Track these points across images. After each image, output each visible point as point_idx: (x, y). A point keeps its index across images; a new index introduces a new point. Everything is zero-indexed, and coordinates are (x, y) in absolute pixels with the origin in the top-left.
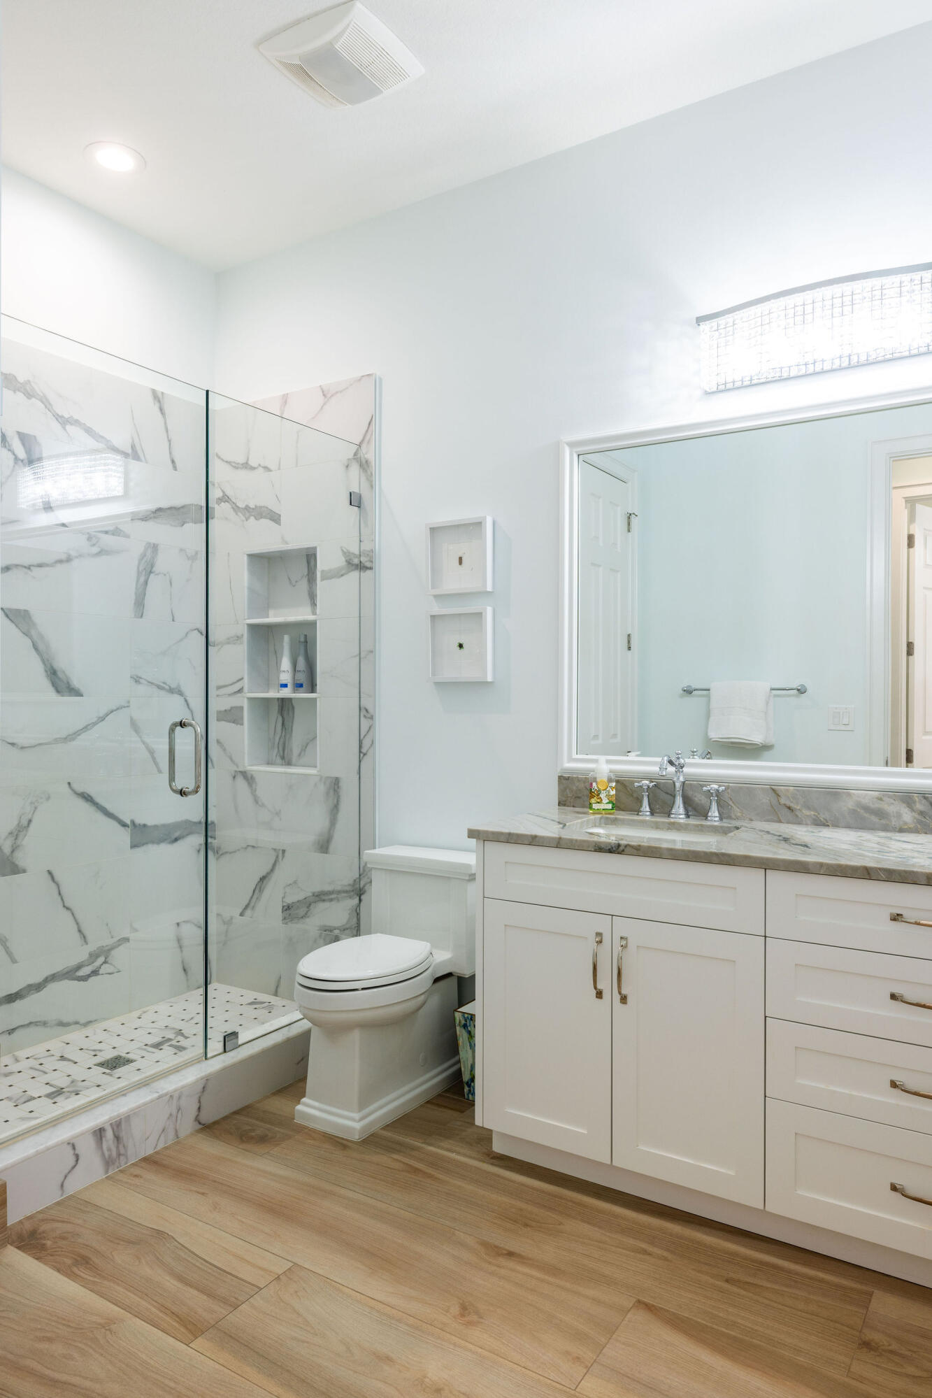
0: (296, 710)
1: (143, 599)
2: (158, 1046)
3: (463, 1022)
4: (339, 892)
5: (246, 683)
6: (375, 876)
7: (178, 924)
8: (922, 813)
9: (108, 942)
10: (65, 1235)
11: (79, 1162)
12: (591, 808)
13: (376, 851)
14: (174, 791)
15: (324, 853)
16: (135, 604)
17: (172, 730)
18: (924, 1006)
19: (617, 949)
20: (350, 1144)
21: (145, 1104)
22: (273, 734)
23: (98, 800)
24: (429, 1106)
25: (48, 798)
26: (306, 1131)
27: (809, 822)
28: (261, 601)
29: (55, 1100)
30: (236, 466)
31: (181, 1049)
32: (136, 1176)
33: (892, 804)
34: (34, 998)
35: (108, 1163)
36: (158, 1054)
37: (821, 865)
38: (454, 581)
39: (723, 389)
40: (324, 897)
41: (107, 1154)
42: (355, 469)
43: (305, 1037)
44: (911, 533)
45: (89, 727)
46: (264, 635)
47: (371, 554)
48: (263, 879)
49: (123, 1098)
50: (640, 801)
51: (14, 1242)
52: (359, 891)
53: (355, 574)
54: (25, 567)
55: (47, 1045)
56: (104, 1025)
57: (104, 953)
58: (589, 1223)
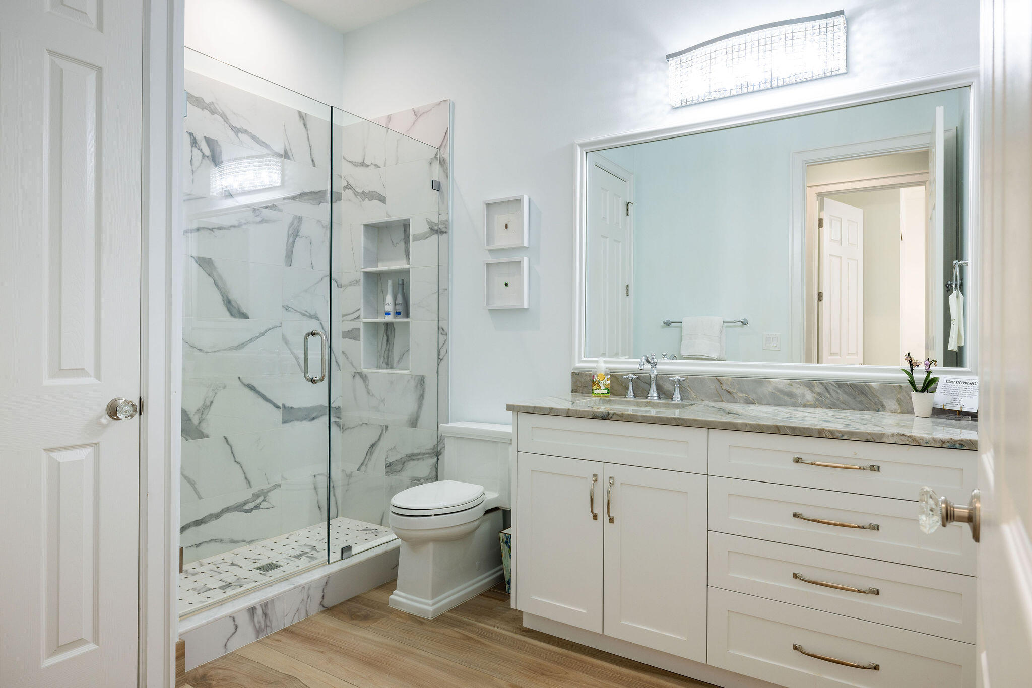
0: (396, 331)
1: (292, 254)
2: (298, 557)
3: (505, 540)
4: (424, 454)
5: (362, 313)
6: (447, 441)
7: (315, 476)
8: (819, 394)
9: (265, 486)
10: (225, 678)
11: (237, 629)
12: (593, 393)
13: (450, 425)
14: (307, 380)
15: (414, 427)
16: (286, 257)
17: (306, 338)
18: (819, 522)
19: (607, 485)
20: (425, 621)
21: (285, 592)
22: (381, 347)
23: (260, 389)
24: (481, 597)
25: (224, 388)
26: (396, 612)
27: (742, 402)
28: (372, 257)
29: (225, 590)
30: (355, 164)
31: (312, 558)
32: (278, 640)
33: (799, 388)
34: (214, 523)
35: (258, 631)
36: (298, 562)
37: (746, 424)
38: (503, 240)
39: (685, 105)
40: (414, 458)
41: (257, 625)
42: (436, 164)
43: (397, 550)
44: (821, 217)
45: (253, 340)
46: (374, 280)
47: (446, 223)
48: (373, 446)
49: (270, 588)
50: (627, 388)
51: (190, 682)
52: (437, 453)
53: (435, 237)
54: (209, 229)
55: (223, 555)
56: (264, 543)
57: (263, 494)
58: (586, 673)
